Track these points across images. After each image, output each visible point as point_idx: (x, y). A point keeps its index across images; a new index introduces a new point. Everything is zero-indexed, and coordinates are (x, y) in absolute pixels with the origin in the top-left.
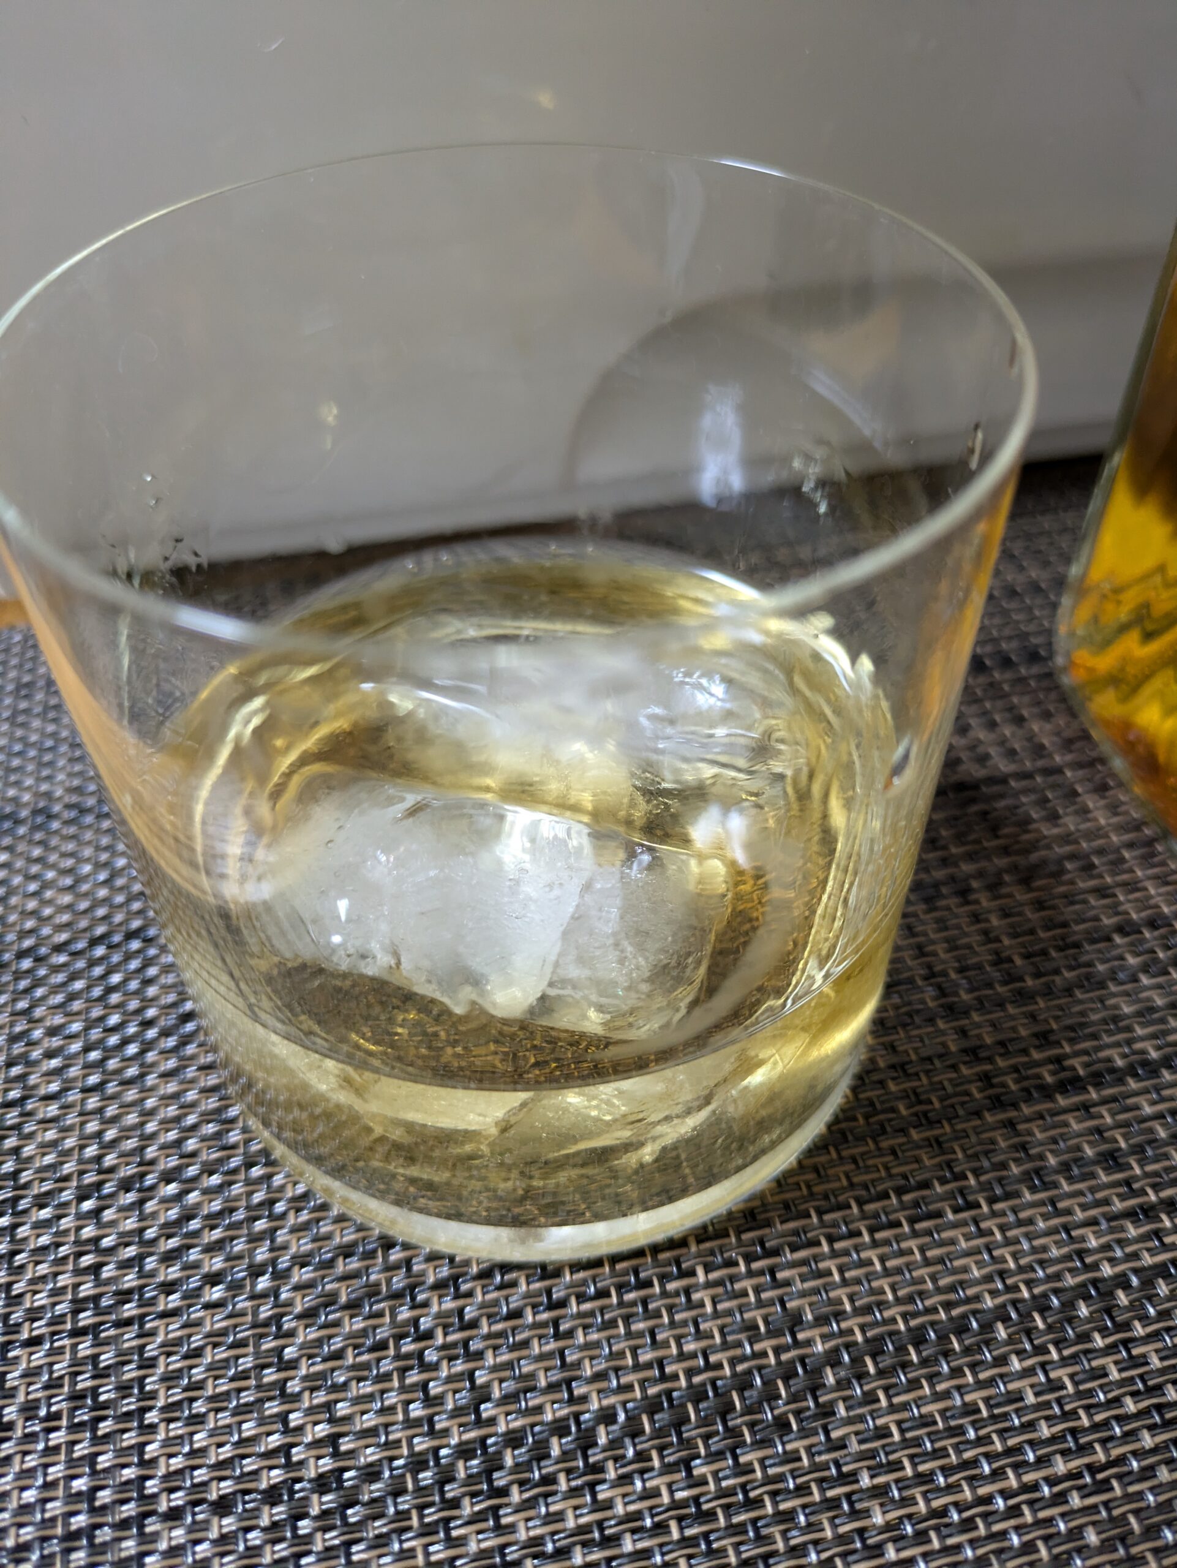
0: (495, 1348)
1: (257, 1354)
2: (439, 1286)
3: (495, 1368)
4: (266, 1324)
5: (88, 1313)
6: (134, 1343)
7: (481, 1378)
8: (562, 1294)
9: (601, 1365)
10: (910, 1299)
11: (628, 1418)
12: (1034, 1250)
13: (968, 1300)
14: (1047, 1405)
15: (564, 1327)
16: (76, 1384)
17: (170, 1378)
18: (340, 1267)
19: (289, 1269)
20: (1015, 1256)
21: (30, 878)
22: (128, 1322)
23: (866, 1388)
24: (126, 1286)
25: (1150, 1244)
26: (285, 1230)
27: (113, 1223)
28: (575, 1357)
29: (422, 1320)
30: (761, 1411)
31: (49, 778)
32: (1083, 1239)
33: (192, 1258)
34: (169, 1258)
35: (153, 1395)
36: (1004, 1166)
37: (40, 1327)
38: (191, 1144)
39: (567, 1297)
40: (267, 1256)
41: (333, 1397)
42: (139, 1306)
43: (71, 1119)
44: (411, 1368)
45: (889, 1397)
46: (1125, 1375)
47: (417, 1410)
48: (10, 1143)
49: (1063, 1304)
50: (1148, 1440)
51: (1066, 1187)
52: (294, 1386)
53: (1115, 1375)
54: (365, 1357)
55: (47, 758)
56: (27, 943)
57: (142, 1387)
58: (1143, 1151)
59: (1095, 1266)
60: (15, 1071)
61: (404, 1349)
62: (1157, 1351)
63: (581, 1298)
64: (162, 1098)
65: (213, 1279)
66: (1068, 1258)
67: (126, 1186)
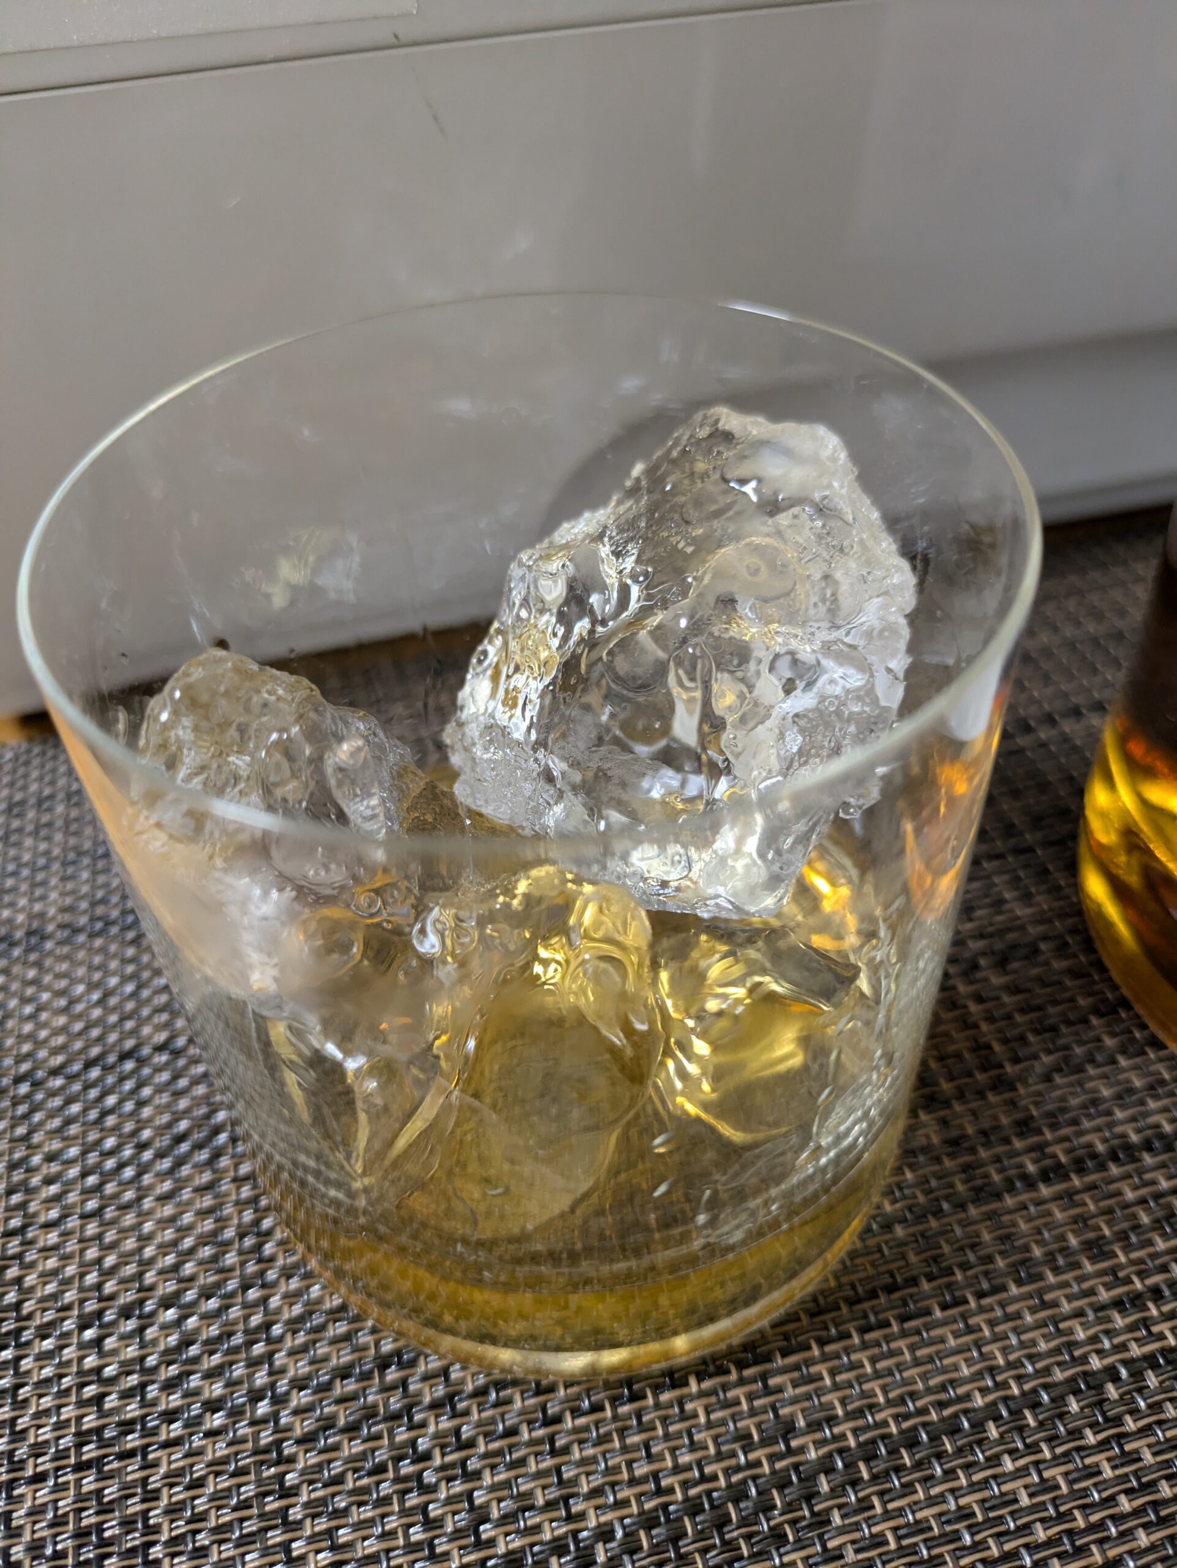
0: (493, 1467)
1: (259, 1482)
2: (436, 1406)
3: (493, 1488)
4: (266, 1450)
5: (92, 1446)
6: (137, 1475)
7: (480, 1498)
8: (557, 1409)
9: (597, 1481)
10: (902, 1401)
11: (626, 1535)
12: (1022, 1345)
13: (960, 1399)
14: (1042, 1506)
15: (559, 1443)
16: (81, 1519)
17: (173, 1511)
18: (337, 1391)
19: (288, 1393)
20: (1005, 1350)
21: (25, 1001)
22: (130, 1454)
23: (861, 1495)
24: (129, 1416)
25: (1138, 1334)
26: (283, 1353)
27: (114, 1352)
28: (571, 1474)
29: (420, 1440)
30: (757, 1523)
31: (43, 898)
32: (1071, 1332)
33: (192, 1385)
34: (169, 1386)
35: (156, 1529)
36: (989, 1259)
37: (45, 1463)
38: (189, 1268)
39: (562, 1412)
40: (266, 1380)
41: (334, 1523)
42: (142, 1437)
43: (71, 1246)
44: (410, 1490)
45: (884, 1504)
46: (1118, 1472)
47: (417, 1534)
48: (12, 1272)
49: (1053, 1400)
50: (1143, 1539)
51: (1051, 1279)
52: (295, 1514)
53: (1108, 1473)
54: (365, 1481)
55: (40, 877)
56: (25, 1067)
57: (146, 1519)
58: (1127, 1238)
59: (1084, 1360)
60: (16, 1199)
61: (403, 1472)
62: (1149, 1446)
63: (576, 1412)
64: (159, 1222)
65: (212, 1406)
66: (1057, 1351)
67: (126, 1313)
